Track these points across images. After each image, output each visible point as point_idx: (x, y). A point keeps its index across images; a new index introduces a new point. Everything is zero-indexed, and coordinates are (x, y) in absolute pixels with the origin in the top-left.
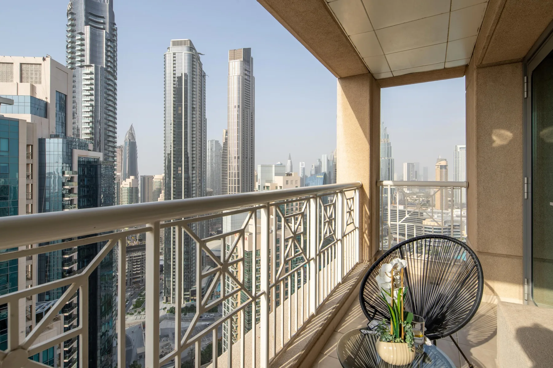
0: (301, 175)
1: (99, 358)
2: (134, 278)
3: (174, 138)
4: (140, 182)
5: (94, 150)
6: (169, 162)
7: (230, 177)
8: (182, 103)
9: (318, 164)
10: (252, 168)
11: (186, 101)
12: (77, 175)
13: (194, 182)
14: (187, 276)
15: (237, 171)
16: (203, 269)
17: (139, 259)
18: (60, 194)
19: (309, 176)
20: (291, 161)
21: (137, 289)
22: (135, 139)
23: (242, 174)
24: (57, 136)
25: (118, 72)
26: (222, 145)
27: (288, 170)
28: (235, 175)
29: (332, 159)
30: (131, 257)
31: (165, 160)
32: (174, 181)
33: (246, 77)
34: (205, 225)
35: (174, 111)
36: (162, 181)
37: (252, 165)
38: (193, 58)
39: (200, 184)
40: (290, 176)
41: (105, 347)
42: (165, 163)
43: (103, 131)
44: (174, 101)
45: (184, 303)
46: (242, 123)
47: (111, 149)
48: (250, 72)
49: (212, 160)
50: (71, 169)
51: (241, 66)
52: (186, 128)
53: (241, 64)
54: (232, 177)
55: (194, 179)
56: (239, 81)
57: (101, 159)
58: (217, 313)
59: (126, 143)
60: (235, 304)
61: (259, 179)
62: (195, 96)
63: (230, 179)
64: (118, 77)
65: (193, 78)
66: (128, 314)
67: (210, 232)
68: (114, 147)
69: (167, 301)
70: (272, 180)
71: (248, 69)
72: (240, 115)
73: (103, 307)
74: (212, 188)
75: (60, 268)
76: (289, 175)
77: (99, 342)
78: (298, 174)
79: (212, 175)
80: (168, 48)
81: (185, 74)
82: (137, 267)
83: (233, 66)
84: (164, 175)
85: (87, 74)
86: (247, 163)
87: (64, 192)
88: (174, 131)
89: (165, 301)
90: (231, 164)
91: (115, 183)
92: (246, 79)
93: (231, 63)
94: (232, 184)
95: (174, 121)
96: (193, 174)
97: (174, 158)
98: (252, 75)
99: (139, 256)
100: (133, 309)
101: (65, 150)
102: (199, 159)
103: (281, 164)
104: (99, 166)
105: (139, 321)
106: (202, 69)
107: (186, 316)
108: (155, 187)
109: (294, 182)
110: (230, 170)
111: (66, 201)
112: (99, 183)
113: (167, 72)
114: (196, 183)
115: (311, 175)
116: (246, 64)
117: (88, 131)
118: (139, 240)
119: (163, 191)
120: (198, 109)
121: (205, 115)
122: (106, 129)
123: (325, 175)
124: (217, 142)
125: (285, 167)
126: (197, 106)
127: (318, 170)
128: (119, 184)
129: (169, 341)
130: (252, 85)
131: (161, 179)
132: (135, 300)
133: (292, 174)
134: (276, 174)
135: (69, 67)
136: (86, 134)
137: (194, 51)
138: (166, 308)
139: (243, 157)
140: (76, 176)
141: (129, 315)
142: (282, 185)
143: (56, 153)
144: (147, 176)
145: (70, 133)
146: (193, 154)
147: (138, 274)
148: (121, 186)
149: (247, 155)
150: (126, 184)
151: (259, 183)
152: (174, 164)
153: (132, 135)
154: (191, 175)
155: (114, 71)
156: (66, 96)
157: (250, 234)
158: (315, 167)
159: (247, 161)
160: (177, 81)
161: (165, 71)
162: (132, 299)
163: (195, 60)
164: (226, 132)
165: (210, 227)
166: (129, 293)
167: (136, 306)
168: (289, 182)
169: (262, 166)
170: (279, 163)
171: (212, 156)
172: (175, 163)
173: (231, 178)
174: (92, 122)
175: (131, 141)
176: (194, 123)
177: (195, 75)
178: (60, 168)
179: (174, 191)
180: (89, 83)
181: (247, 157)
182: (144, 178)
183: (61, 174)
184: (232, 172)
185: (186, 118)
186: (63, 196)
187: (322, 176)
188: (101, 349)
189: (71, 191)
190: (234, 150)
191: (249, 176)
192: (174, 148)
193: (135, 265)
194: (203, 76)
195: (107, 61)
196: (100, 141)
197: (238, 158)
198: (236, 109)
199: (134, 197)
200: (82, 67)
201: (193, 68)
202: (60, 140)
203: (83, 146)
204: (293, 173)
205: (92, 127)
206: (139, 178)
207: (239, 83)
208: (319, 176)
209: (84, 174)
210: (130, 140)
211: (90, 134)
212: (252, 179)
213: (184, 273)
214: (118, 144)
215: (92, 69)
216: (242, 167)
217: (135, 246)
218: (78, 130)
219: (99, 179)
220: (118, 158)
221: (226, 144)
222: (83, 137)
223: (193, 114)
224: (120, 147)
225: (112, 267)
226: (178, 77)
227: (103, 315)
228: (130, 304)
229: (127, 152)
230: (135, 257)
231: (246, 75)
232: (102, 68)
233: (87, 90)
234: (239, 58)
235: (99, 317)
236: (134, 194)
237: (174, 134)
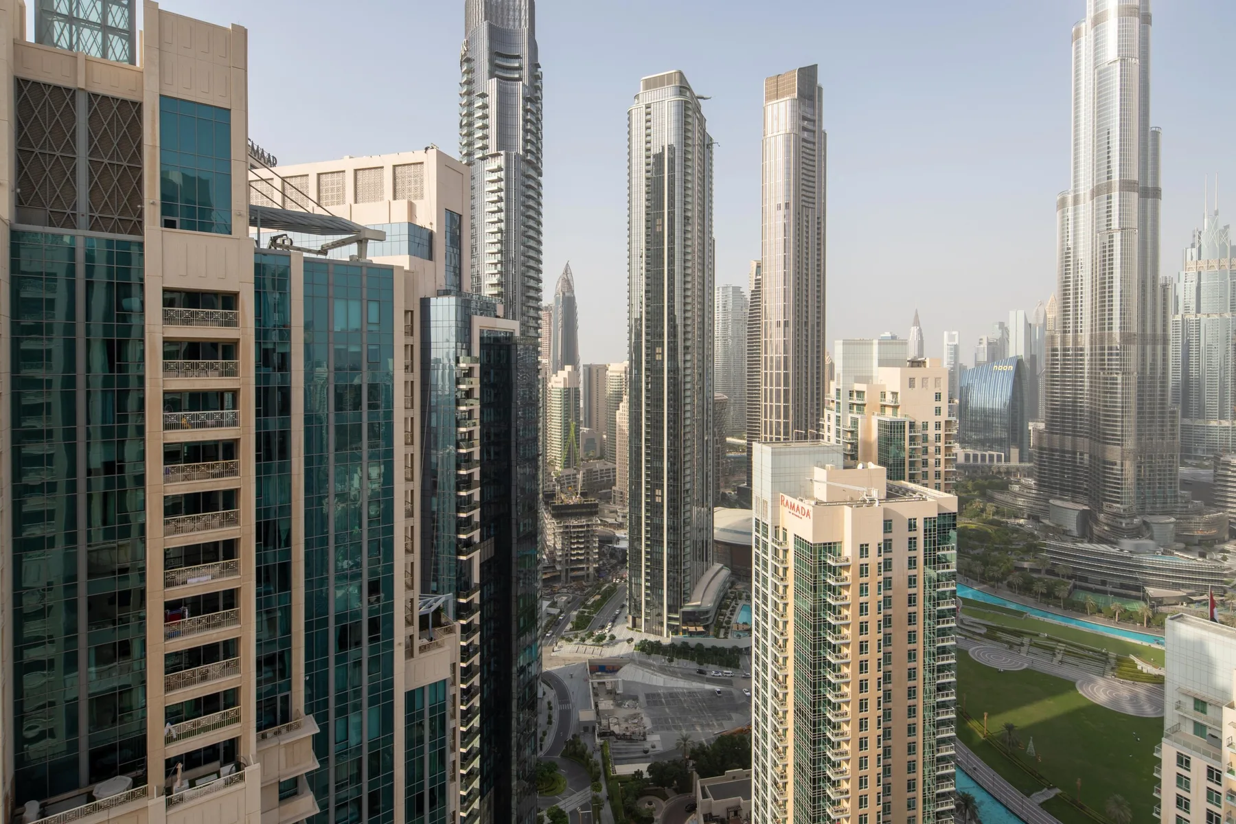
0: (946, 364)
1: (514, 715)
2: (573, 570)
3: (647, 285)
4: (582, 377)
5: (505, 317)
6: (639, 335)
7: (766, 369)
8: (663, 209)
9: (997, 334)
10: (818, 347)
11: (672, 204)
12: (479, 365)
13: (688, 379)
14: (674, 579)
15: (782, 355)
16: (707, 569)
17: (582, 532)
18: (453, 398)
19: (970, 365)
20: (920, 330)
21: (579, 592)
22: (573, 292)
23: (794, 360)
24: (446, 293)
25: (544, 160)
26: (748, 297)
27: (912, 353)
28: (778, 363)
29: (1041, 322)
30: (567, 527)
31: (630, 332)
32: (647, 377)
33: (806, 135)
34: (710, 473)
35: (647, 228)
36: (623, 375)
37: (818, 341)
38: (686, 109)
39: (701, 385)
40: (918, 366)
41: (524, 695)
42: (630, 339)
43: (518, 280)
44: (647, 207)
45: (668, 636)
46: (794, 243)
47: (532, 313)
48: (814, 121)
49: (725, 329)
50: (469, 354)
51: (792, 111)
52: (671, 263)
53: (792, 106)
54: (771, 369)
55: (688, 372)
56: (788, 147)
57: (517, 334)
58: (739, 671)
59: (557, 299)
60: (781, 660)
61: (838, 375)
62: (689, 192)
63: (766, 374)
64: (544, 170)
65: (686, 152)
66: (563, 638)
67: (722, 490)
68: (538, 309)
69: (634, 625)
70: (871, 377)
71: (809, 116)
72: (789, 226)
73: (522, 620)
74: (725, 393)
75: (453, 535)
76: (916, 363)
77: (514, 684)
78: (940, 363)
79: (726, 364)
80: (637, 97)
81: (671, 148)
82: (578, 548)
83: (775, 112)
84: (627, 363)
85: (493, 171)
86: (807, 336)
87: (459, 395)
88: (647, 271)
89: (630, 625)
90: (768, 339)
91: (538, 380)
92: (804, 140)
93: (769, 108)
94: (771, 385)
95: (648, 250)
96: (685, 361)
97: (647, 327)
98: (820, 126)
99: (582, 526)
100: (571, 630)
101: (459, 319)
102: (699, 328)
103: (893, 338)
104: (513, 347)
105: (583, 656)
106: (704, 130)
107: (673, 664)
108: (611, 388)
109: (931, 383)
110: (766, 353)
111: (462, 412)
112: (514, 381)
113: (634, 146)
114: (692, 382)
115: (977, 364)
116: (804, 104)
117: (495, 280)
118: (582, 494)
119: (626, 398)
120: (696, 220)
121: (711, 232)
122: (523, 274)
123: (1019, 364)
124: (737, 290)
125: (906, 344)
126: (694, 214)
127: (996, 350)
128: (545, 381)
129: (638, 710)
130: (820, 151)
131: (621, 372)
132: (575, 613)
133: (924, 362)
134: (883, 363)
135: (465, 162)
136: (492, 285)
137: (688, 94)
138: (631, 640)
139: (797, 323)
140: (477, 366)
141: (564, 642)
142: (897, 389)
143: (446, 324)
144: (596, 366)
145: (467, 286)
146: (685, 319)
147: (580, 561)
148: (549, 385)
149: (807, 317)
150: (557, 381)
151: (838, 384)
152: (647, 341)
153: (568, 283)
154: (681, 365)
155: (538, 159)
156: (460, 216)
157: (817, 504)
158: (989, 344)
159: (807, 330)
160: (654, 164)
161: (629, 147)
162: (570, 610)
163: (690, 113)
164: (758, 267)
165: (721, 479)
166: (565, 598)
167: (577, 626)
168: (918, 383)
169: (846, 343)
170: (888, 334)
171: (725, 322)
172: (649, 338)
173: (768, 372)
174: (500, 262)
175: (567, 294)
176: (689, 250)
177: (689, 145)
178: (452, 351)
179: (647, 398)
180: (496, 188)
181: (806, 323)
182: (589, 369)
183: (453, 363)
184: (772, 358)
185: (671, 241)
186: (458, 403)
187: (1012, 368)
188: (519, 699)
189: (469, 394)
190: (776, 305)
191: (812, 365)
192: (647, 306)
193: (574, 544)
194: (707, 145)
195: (526, 141)
196: (514, 297)
197: (786, 324)
198: (782, 212)
199: (572, 408)
200: (484, 158)
201: (686, 131)
202: (452, 300)
203: (487, 309)
204: (928, 361)
205: (500, 273)
206: (581, 370)
207: (788, 152)
208: (1000, 368)
209: (489, 361)
210: (564, 294)
211: (498, 284)
212: (818, 373)
213: (668, 572)
214: (544, 304)
215: (500, 161)
216: (794, 343)
217: (575, 506)
218: (479, 279)
219: (514, 371)
220: (544, 331)
221: (757, 293)
222: (488, 292)
223: (686, 232)
224: (546, 308)
225: (536, 542)
226: (654, 156)
227: (522, 632)
228: (567, 620)
229: (560, 317)
230: (574, 527)
231: (805, 129)
232: (517, 155)
233: (492, 202)
234: (788, 94)
235: (514, 637)
236: (572, 402)
237: (647, 278)
